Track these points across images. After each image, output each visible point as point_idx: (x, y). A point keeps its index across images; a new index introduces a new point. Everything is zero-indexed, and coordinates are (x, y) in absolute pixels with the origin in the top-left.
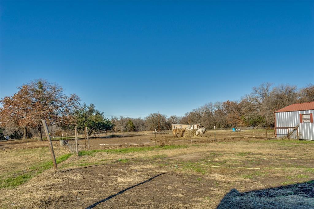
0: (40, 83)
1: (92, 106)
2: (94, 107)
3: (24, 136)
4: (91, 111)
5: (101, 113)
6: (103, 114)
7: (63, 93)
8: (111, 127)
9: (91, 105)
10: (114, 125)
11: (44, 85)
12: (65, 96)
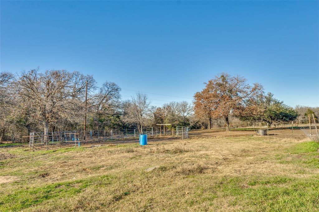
0: (223, 76)
1: (270, 95)
2: (272, 96)
3: (209, 126)
4: (269, 100)
5: (280, 102)
6: (283, 103)
7: (246, 83)
8: (295, 117)
9: (268, 94)
10: (297, 115)
11: (226, 78)
12: (248, 86)
